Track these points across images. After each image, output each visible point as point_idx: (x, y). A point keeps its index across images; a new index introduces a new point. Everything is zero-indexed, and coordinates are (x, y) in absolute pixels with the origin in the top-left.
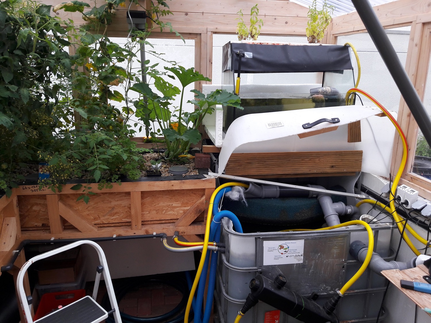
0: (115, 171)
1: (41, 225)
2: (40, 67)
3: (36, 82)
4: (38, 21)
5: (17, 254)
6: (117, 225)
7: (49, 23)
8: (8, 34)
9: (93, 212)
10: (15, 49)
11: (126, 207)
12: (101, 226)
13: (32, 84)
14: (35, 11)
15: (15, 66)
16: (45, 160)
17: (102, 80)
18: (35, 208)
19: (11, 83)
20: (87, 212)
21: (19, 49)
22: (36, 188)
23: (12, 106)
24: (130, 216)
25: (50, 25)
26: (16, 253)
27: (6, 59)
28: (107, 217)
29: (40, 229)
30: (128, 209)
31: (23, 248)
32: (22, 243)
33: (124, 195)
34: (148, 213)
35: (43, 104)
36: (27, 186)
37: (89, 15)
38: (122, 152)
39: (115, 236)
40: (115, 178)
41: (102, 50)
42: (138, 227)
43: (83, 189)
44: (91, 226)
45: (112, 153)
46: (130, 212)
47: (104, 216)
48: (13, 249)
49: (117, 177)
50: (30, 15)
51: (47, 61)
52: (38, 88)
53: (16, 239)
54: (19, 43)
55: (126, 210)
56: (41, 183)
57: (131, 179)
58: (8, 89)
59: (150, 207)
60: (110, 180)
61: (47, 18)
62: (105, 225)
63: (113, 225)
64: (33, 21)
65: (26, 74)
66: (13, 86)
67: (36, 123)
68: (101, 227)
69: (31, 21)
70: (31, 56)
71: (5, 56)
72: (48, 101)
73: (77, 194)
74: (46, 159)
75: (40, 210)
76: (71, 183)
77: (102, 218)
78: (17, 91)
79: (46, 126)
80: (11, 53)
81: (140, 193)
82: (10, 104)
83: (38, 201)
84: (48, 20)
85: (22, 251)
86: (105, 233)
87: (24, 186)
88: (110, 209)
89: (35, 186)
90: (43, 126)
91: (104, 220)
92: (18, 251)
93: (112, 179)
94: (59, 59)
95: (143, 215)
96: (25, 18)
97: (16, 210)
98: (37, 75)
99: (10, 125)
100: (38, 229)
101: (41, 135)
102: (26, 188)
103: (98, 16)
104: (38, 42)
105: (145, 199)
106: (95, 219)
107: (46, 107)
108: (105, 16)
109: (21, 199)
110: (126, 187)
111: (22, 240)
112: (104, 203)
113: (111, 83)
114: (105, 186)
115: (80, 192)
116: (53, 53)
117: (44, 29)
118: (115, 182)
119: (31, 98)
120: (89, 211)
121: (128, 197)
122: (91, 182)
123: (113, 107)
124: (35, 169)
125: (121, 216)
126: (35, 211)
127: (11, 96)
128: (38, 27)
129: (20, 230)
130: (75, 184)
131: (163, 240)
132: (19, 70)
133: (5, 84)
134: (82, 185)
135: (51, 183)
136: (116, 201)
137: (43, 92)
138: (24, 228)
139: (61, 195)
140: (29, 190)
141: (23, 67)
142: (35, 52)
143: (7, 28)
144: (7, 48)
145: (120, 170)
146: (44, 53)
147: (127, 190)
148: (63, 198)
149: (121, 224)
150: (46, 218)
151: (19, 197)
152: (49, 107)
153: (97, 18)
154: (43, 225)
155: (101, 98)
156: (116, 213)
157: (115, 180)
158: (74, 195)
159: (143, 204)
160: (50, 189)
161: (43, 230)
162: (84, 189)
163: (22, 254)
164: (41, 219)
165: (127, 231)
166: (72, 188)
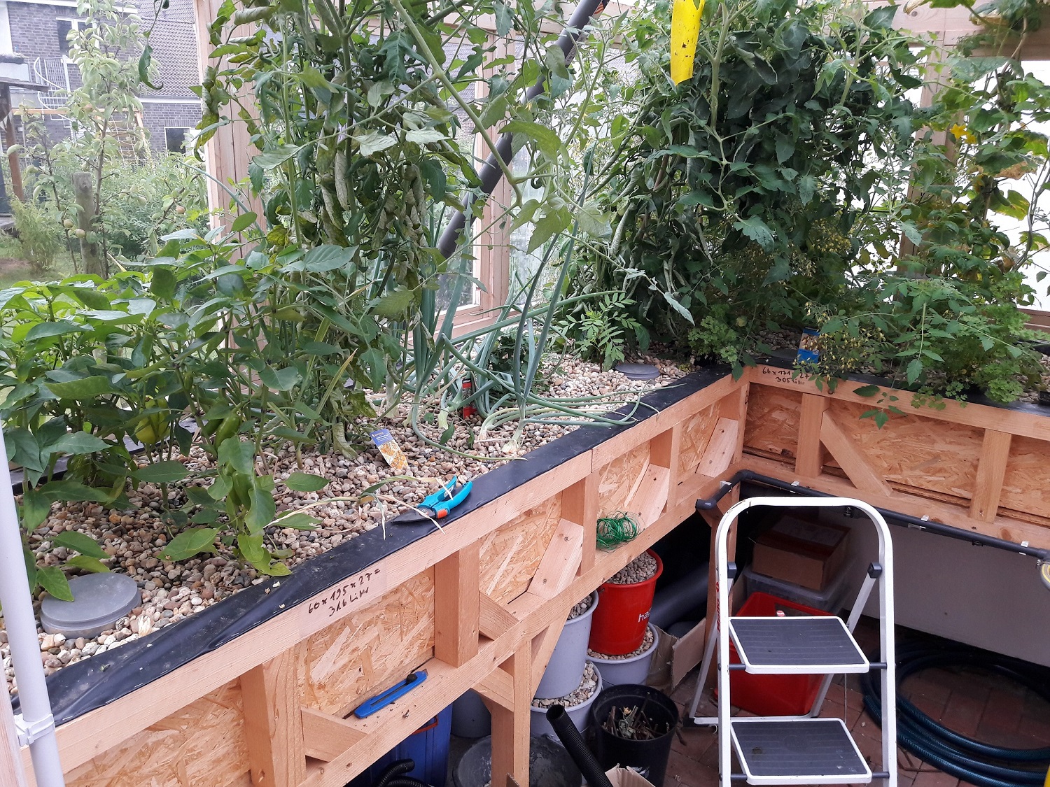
0: (960, 375)
1: (780, 451)
2: (848, 134)
3: (834, 164)
4: (865, 40)
5: (726, 489)
6: (938, 497)
7: (886, 43)
8: (803, 70)
9: (891, 453)
10: (808, 99)
11: (968, 464)
12: (900, 488)
13: (826, 168)
14: (862, 21)
15: (802, 132)
16: (816, 321)
17: (981, 164)
18: (776, 415)
19: (787, 164)
20: (878, 451)
21: (817, 98)
22: (787, 376)
23: (781, 209)
24: (971, 485)
25: (886, 47)
26: (727, 485)
27: (789, 119)
28: (917, 473)
29: (777, 458)
30: (972, 469)
31: (739, 483)
32: (739, 473)
33: (970, 433)
34: (1020, 491)
35: (837, 210)
36: (772, 369)
37: (987, 11)
38: (984, 332)
39: (925, 518)
40: (954, 389)
41: (1000, 94)
42: (986, 517)
43: (880, 397)
44: (879, 482)
45: (960, 331)
46: (974, 477)
47: (912, 469)
48: (722, 477)
49: (960, 387)
50: (852, 28)
51: (865, 122)
52: (835, 176)
53: (731, 463)
54: (818, 88)
55: (966, 470)
56: (798, 367)
57: (994, 398)
58: (779, 175)
59: (1029, 479)
60: (943, 393)
61: (884, 33)
62: (911, 490)
63: (927, 494)
64: (854, 40)
65: (818, 149)
66: (790, 170)
67: (816, 247)
68: (899, 491)
69: (850, 41)
70: (834, 112)
71: (788, 114)
72: (849, 205)
73: (864, 406)
74: (819, 320)
75: (784, 422)
76: (858, 380)
77: (907, 473)
78: (795, 181)
79: (834, 257)
80: (800, 106)
81: (1010, 438)
82: (776, 205)
83: (786, 403)
84: (885, 36)
85: (736, 487)
86: (906, 506)
87: (767, 367)
88: (930, 458)
89: (787, 371)
90: (829, 255)
91: (910, 476)
92: (729, 484)
93: (948, 388)
94: (891, 116)
95: (1005, 493)
96: (840, 35)
97: (742, 409)
98: (839, 150)
99: (768, 242)
100: (774, 457)
101: (820, 273)
102: (769, 372)
103: (1009, 12)
104: (854, 82)
105: (1020, 457)
106: (890, 469)
107: (842, 216)
108: (1026, 10)
109: (756, 391)
110: (976, 415)
111: (739, 468)
112: (918, 439)
113: (1003, 171)
114: (928, 402)
115: (872, 402)
116: (880, 105)
117: (873, 56)
118: (953, 397)
119: (816, 196)
120: (882, 448)
121: (976, 442)
122: (900, 388)
123: (996, 228)
124: (793, 342)
125: (951, 479)
126: (775, 421)
127: (782, 190)
128: (862, 53)
129: (741, 449)
130: (865, 385)
131: (1041, 565)
132: (809, 140)
133: (777, 166)
134: (878, 390)
135: (818, 370)
136: (946, 443)
137: (844, 185)
138: (748, 448)
139: (832, 400)
140: (772, 377)
141: (815, 133)
142: (845, 105)
143: (804, 58)
144: (794, 96)
145: (972, 374)
146: (861, 105)
147: (977, 423)
148: (833, 406)
149: (946, 498)
150: (792, 440)
151: (752, 384)
152: (848, 218)
153: (1004, 17)
154: (784, 451)
155: (971, 206)
156: (940, 470)
157: (955, 394)
158: (858, 406)
159: (1010, 468)
160: (813, 382)
161: (780, 461)
162: (882, 397)
163: (735, 491)
164: (782, 439)
165: (957, 517)
166: (857, 392)
